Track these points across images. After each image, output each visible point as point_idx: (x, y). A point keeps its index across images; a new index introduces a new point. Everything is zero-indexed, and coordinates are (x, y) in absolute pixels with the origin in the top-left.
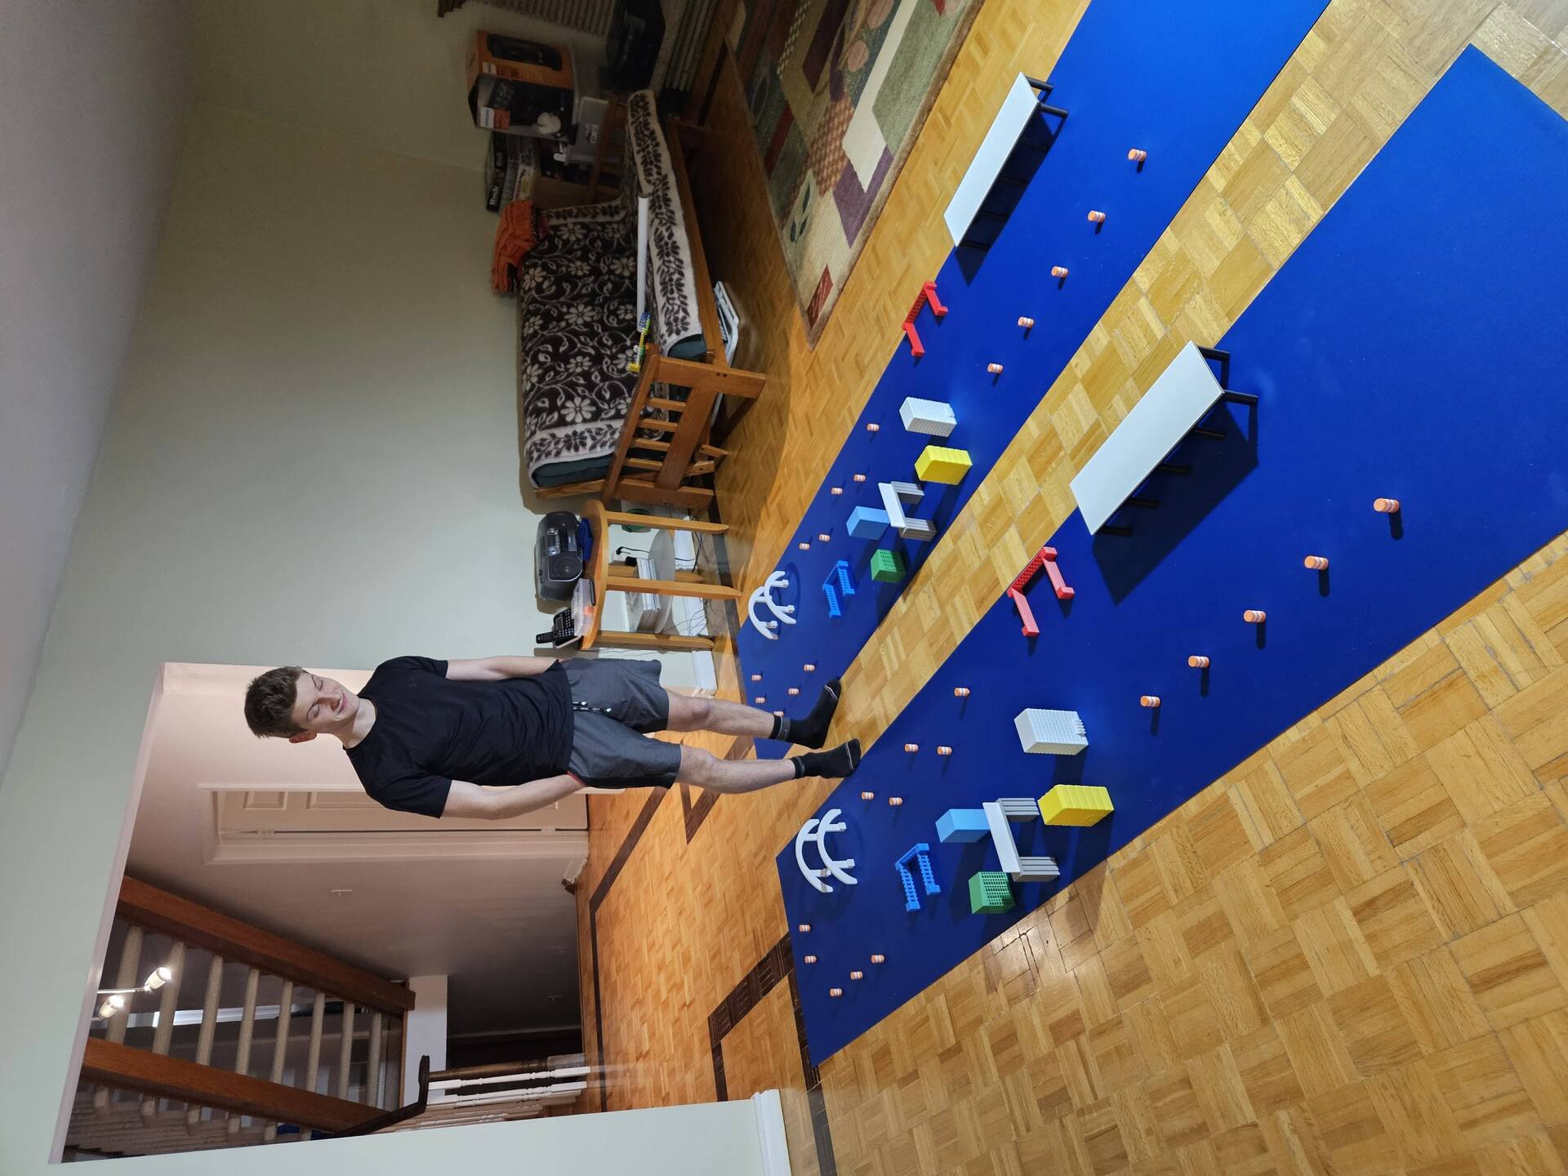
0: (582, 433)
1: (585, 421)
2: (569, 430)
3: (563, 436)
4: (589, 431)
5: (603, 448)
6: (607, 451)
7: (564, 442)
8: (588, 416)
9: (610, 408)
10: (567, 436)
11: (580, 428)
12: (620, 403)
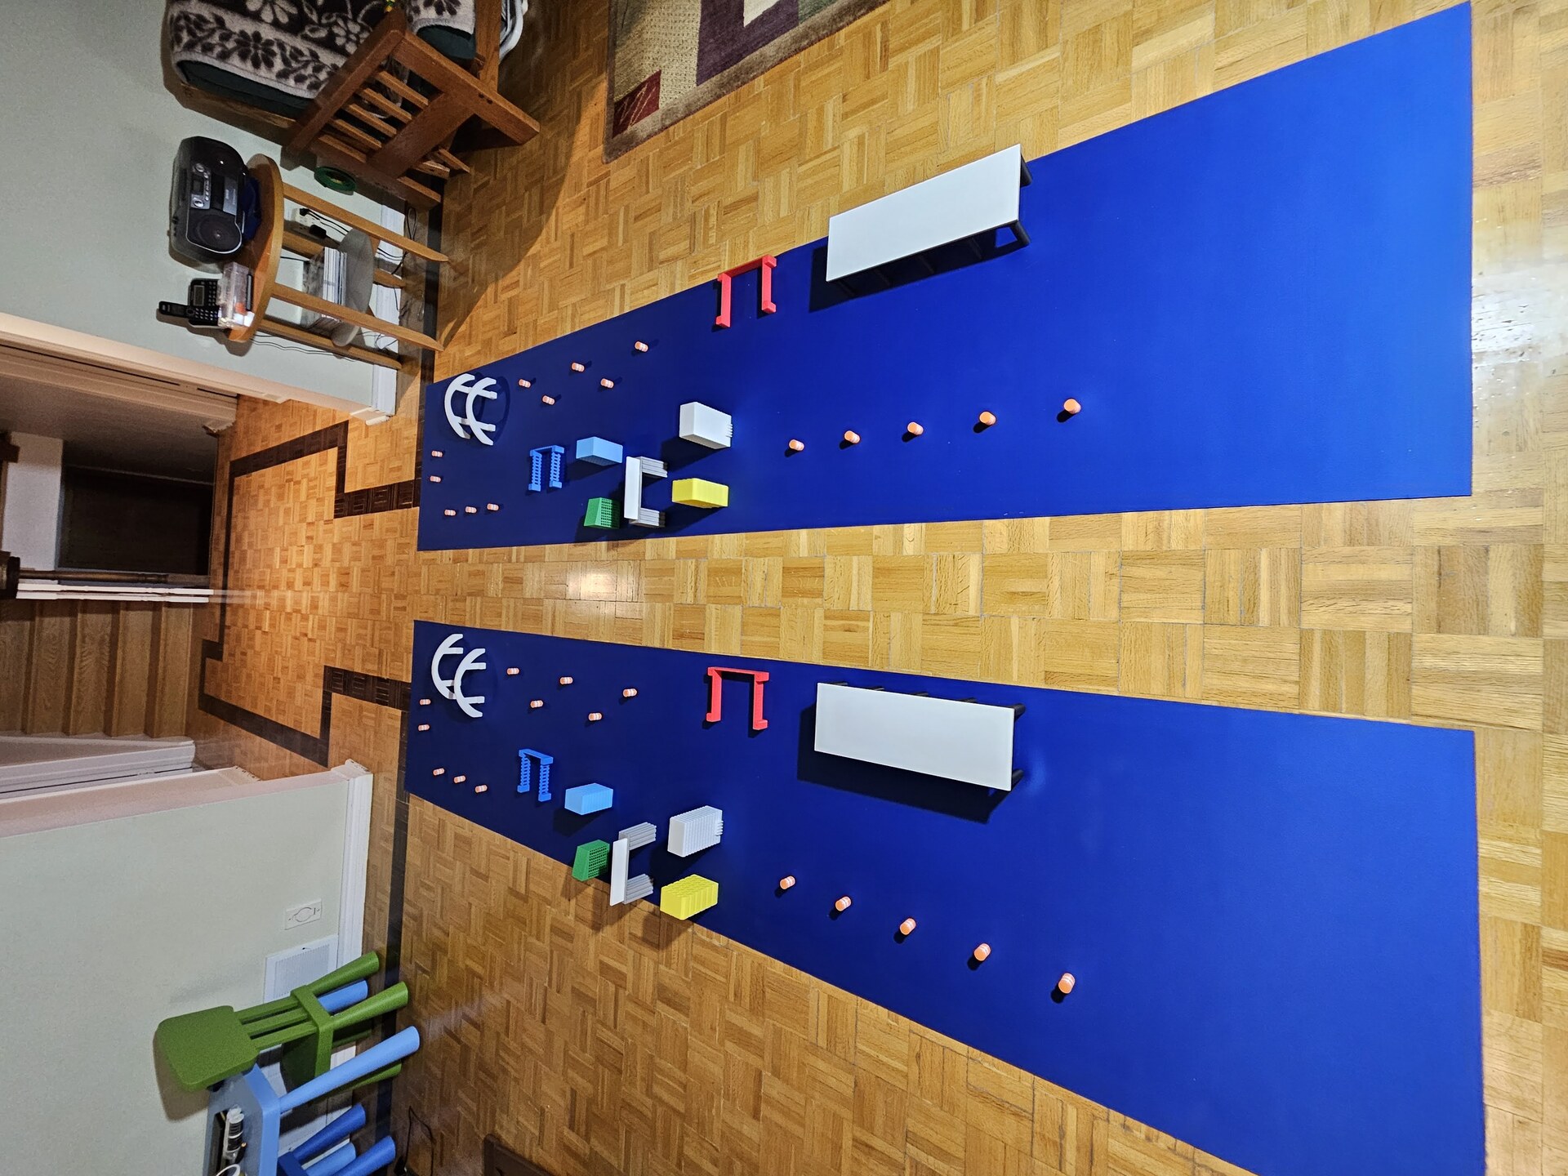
0: (269, 43)
1: (276, 24)
2: (249, 27)
3: (237, 30)
4: (281, 46)
5: (300, 85)
6: (302, 91)
7: (237, 41)
8: (284, 19)
9: (320, 24)
10: (243, 33)
11: (268, 33)
12: (336, 23)
